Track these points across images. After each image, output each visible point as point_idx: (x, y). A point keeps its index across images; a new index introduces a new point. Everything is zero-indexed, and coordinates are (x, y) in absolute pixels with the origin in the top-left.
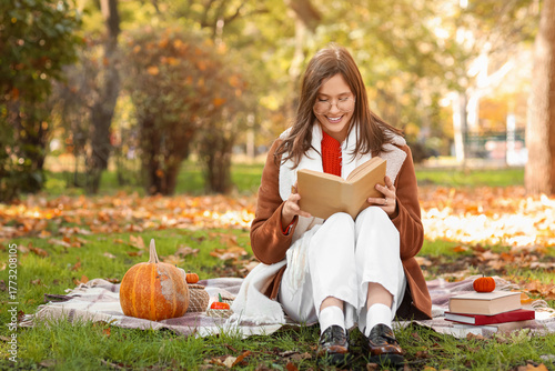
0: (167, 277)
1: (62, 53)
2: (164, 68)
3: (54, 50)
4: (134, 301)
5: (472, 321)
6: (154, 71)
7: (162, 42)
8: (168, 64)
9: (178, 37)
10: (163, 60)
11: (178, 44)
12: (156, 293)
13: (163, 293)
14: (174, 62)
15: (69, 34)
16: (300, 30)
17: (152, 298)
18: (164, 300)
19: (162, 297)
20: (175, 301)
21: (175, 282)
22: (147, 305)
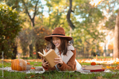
0: (21, 62)
1: (18, 29)
2: (40, 34)
3: (16, 28)
4: (14, 67)
6: (38, 34)
7: (40, 29)
8: (41, 33)
9: (43, 28)
10: (40, 32)
11: (43, 29)
12: (19, 65)
13: (20, 65)
14: (42, 33)
15: (19, 25)
16: (71, 29)
17: (18, 66)
18: (20, 67)
19: (20, 66)
20: (23, 67)
21: (23, 63)
22: (16, 68)
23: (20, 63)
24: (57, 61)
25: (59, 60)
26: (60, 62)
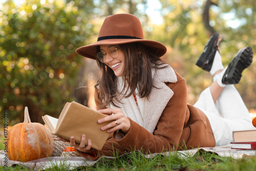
0: (32, 131)
12: (24, 142)
13: (29, 142)
17: (22, 146)
18: (31, 148)
19: (29, 145)
20: (39, 148)
21: (39, 134)
22: (18, 151)
23: (29, 136)
24: (109, 125)
25: (115, 120)
26: (118, 124)
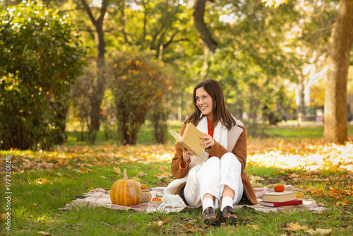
0: (132, 186)
2: (130, 76)
4: (117, 197)
5: (273, 205)
6: (124, 77)
7: (129, 62)
8: (132, 74)
9: (137, 58)
10: (130, 71)
11: (137, 63)
12: (127, 194)
13: (130, 194)
14: (135, 72)
16: (206, 51)
17: (125, 196)
18: (130, 197)
21: (136, 188)
22: (123, 199)
23: (130, 189)
